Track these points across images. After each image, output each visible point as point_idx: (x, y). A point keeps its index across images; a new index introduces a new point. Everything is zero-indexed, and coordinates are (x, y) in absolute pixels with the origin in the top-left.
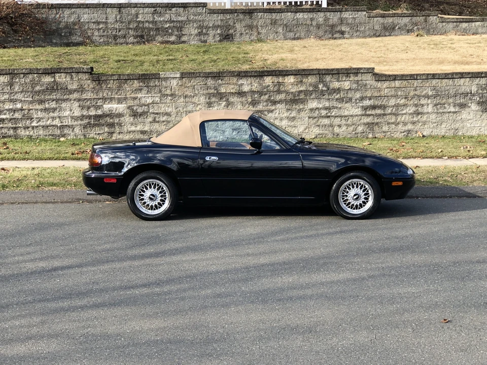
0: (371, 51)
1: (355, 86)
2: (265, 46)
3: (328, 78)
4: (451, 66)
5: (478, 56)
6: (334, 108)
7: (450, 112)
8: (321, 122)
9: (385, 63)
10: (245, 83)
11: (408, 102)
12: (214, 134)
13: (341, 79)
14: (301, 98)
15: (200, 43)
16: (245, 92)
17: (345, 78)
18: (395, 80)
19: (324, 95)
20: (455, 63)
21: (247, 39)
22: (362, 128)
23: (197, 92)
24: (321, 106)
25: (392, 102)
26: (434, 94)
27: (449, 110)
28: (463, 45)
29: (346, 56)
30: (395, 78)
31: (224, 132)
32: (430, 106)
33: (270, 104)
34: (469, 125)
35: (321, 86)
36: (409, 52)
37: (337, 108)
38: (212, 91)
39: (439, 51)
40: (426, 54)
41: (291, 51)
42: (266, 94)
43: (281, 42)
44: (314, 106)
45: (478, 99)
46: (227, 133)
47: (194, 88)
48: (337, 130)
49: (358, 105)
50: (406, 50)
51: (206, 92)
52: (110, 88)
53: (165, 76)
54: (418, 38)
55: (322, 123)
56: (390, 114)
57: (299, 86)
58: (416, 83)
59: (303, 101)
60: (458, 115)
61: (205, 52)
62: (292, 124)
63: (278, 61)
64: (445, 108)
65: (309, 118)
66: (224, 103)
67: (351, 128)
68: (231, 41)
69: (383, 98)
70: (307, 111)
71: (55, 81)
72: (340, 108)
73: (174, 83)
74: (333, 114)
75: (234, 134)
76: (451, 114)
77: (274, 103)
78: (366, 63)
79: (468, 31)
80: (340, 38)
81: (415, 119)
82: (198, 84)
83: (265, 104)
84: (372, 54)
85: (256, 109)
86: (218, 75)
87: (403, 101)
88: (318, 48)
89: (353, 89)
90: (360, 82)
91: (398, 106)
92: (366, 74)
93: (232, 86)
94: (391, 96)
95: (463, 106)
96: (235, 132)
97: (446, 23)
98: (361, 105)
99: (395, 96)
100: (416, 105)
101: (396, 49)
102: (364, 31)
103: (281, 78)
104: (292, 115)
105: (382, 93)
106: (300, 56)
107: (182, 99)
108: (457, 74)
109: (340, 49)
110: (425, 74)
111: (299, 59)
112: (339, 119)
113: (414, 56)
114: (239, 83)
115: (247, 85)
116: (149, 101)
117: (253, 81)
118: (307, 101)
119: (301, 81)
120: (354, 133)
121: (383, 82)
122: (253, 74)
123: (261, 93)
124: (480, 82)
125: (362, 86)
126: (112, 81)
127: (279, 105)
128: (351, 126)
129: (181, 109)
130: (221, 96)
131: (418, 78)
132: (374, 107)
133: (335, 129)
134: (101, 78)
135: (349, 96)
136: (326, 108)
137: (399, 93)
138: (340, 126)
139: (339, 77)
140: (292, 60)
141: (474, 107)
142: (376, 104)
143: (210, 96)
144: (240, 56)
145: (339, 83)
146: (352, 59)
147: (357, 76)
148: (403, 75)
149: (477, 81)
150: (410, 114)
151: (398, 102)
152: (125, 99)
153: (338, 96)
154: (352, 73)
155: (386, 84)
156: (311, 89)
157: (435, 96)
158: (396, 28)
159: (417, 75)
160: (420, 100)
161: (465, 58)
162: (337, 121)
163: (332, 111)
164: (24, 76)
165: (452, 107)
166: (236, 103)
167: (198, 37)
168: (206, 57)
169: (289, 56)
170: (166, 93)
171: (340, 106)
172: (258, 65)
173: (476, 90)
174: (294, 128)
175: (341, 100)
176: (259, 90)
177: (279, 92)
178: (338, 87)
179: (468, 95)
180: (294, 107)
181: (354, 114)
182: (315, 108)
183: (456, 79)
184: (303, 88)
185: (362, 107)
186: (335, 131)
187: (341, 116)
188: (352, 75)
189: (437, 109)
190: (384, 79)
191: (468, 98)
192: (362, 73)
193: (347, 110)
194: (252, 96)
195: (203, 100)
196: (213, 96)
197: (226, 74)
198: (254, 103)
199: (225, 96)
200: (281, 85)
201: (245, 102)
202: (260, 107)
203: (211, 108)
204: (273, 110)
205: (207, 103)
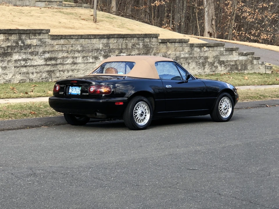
1: (39, 43)
3: (23, 37)
7: (90, 63)
11: (69, 55)
13: (31, 37)
14: (8, 51)
17: (33, 37)
18: (61, 39)
19: (22, 50)
22: (45, 75)
24: (20, 58)
25: (60, 55)
26: (82, 49)
27: (90, 61)
30: (61, 37)
32: (81, 58)
35: (20, 42)
37: (30, 59)
44: (16, 58)
45: (103, 53)
48: (31, 76)
49: (42, 57)
55: (22, 71)
56: (60, 64)
57: (7, 42)
58: (72, 41)
59: (10, 54)
60: (94, 64)
62: (5, 72)
64: (88, 59)
65: (15, 67)
67: (39, 75)
70: (13, 62)
72: (32, 59)
74: (28, 64)
76: (91, 64)
81: (73, 68)
87: (65, 55)
89: (38, 45)
90: (42, 40)
91: (63, 58)
92: (45, 34)
94: (59, 51)
95: (96, 58)
98: (43, 57)
99: (62, 51)
100: (73, 58)
104: (4, 65)
105: (54, 48)
108: (93, 35)
118: (13, 54)
119: (8, 39)
120: (41, 78)
121: (55, 40)
124: (104, 41)
125: (43, 43)
128: (39, 73)
131: (73, 38)
132: (51, 59)
133: (30, 75)
135: (36, 51)
136: (24, 60)
137: (64, 49)
138: (33, 73)
139: (30, 36)
142: (52, 56)
145: (31, 41)
147: (40, 35)
148: (65, 36)
149: (102, 41)
150: (71, 64)
151: (63, 55)
153: (30, 51)
155: (56, 42)
156: (14, 45)
157: (83, 51)
159: (73, 35)
160: (75, 54)
162: (31, 69)
163: (27, 61)
165: (91, 59)
173: (102, 47)
174: (6, 76)
175: (32, 53)
178: (30, 44)
179: (98, 50)
180: (5, 58)
181: (40, 64)
182: (18, 60)
183: (92, 39)
184: (9, 44)
185: (45, 58)
186: (30, 77)
187: (33, 66)
188: (37, 34)
189: (84, 61)
190: (56, 38)
191: (99, 52)
192: (43, 33)
193: (36, 61)
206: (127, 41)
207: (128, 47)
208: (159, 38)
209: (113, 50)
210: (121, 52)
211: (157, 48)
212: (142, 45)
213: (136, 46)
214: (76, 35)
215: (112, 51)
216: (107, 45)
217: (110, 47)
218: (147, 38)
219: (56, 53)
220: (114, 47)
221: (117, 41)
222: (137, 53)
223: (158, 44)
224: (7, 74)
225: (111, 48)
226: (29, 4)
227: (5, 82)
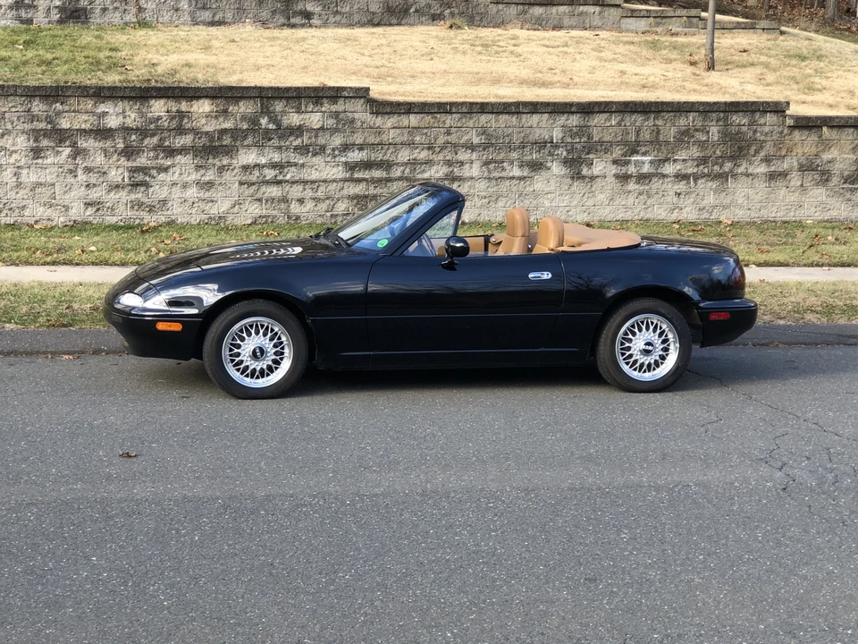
0: (363, 54)
1: (331, 122)
2: (152, 37)
3: (279, 106)
4: (514, 89)
5: (564, 71)
6: (290, 164)
7: (513, 178)
8: (264, 193)
9: (390, 79)
10: (111, 111)
11: (434, 156)
12: (46, 214)
13: (303, 108)
14: (224, 144)
15: (17, 25)
16: (111, 129)
17: (312, 106)
18: (408, 112)
19: (270, 140)
20: (523, 82)
21: (116, 20)
22: (344, 206)
23: (9, 126)
24: (263, 161)
25: (404, 155)
26: (483, 141)
27: (511, 174)
28: (535, 49)
29: (315, 62)
30: (408, 108)
31: (67, 208)
32: (476, 165)
33: (162, 155)
34: (547, 204)
35: (264, 121)
36: (435, 58)
37: (296, 165)
38: (42, 125)
39: (492, 59)
40: (469, 63)
41: (206, 48)
42: (153, 135)
43: (186, 28)
44: (250, 161)
45: (565, 153)
46: (74, 211)
48: (295, 208)
49: (337, 159)
50: (430, 55)
51: (27, 126)
54: (452, 33)
55: (266, 195)
56: (400, 179)
57: (221, 119)
58: (449, 120)
59: (230, 151)
60: (528, 183)
61: (27, 43)
62: (207, 195)
63: (179, 68)
64: (503, 169)
65: (241, 183)
66: (68, 151)
67: (323, 206)
68: (83, 23)
69: (387, 147)
70: (236, 171)
72: (303, 165)
74: (288, 177)
75: (88, 213)
76: (515, 182)
77: (171, 152)
78: (354, 77)
79: (544, 22)
80: (303, 26)
82: (13, 110)
83: (152, 154)
84: (366, 60)
85: (134, 164)
86: (54, 94)
87: (423, 155)
88: (258, 44)
89: (327, 129)
90: (341, 116)
91: (414, 164)
92: (353, 100)
93: (85, 117)
94: (401, 144)
95: (536, 166)
96: (90, 209)
97: (504, 5)
98: (343, 159)
99: (409, 145)
101: (411, 52)
102: (350, 15)
103: (184, 103)
104: (207, 178)
105: (385, 138)
106: (223, 59)
108: (525, 104)
109: (302, 48)
110: (465, 103)
111: (221, 66)
112: (300, 188)
113: (444, 67)
114: (99, 111)
115: (115, 115)
117: (128, 108)
118: (238, 151)
119: (225, 111)
120: (328, 214)
121: (386, 117)
122: (127, 94)
123: (143, 133)
124: (569, 122)
125: (344, 123)
127: (179, 157)
128: (324, 201)
130: (61, 136)
131: (454, 110)
132: (368, 165)
133: (292, 206)
135: (319, 142)
136: (274, 166)
137: (418, 138)
138: (301, 201)
139: (301, 104)
140: (208, 66)
141: (557, 168)
142: (373, 159)
143: (37, 135)
144: (102, 55)
145: (302, 117)
146: (326, 69)
147: (335, 103)
148: (424, 104)
149: (562, 119)
151: (414, 156)
153: (298, 142)
154: (327, 97)
155: (391, 120)
156: (245, 127)
157: (485, 147)
158: (411, 11)
159: (452, 104)
160: (456, 154)
161: (539, 75)
162: (296, 191)
163: (286, 170)
165: (516, 169)
166: (92, 152)
167: (14, 12)
168: (30, 54)
169: (200, 58)
171: (301, 162)
172: (137, 75)
173: (560, 136)
174: (210, 204)
175: (302, 150)
176: (139, 125)
177: (180, 131)
178: (298, 124)
179: (545, 146)
180: (210, 161)
181: (330, 177)
182: (252, 165)
183: (525, 115)
184: (228, 125)
185: (346, 163)
186: (292, 211)
187: (303, 182)
188: (325, 101)
189: (489, 172)
190: (388, 111)
191: (547, 152)
192: (346, 97)
193: (316, 169)
194: (125, 138)
195: (22, 142)
196: (45, 135)
197: (72, 90)
198: (129, 152)
199: (69, 137)
200: (184, 116)
201: (112, 150)
202: (142, 161)
203: (40, 161)
204: (168, 167)
205: (32, 150)
206: (660, 122)
207: (661, 138)
208: (788, 112)
209: (601, 146)
210: (634, 152)
211: (778, 145)
212: (716, 134)
213: (693, 136)
214: (463, 104)
215: (599, 147)
216: (582, 130)
217: (591, 137)
218: (741, 114)
219: (388, 149)
220: (607, 138)
221: (622, 120)
222: (697, 154)
223: (785, 131)
225: (596, 138)
226: (600, 24)
227: (206, 221)
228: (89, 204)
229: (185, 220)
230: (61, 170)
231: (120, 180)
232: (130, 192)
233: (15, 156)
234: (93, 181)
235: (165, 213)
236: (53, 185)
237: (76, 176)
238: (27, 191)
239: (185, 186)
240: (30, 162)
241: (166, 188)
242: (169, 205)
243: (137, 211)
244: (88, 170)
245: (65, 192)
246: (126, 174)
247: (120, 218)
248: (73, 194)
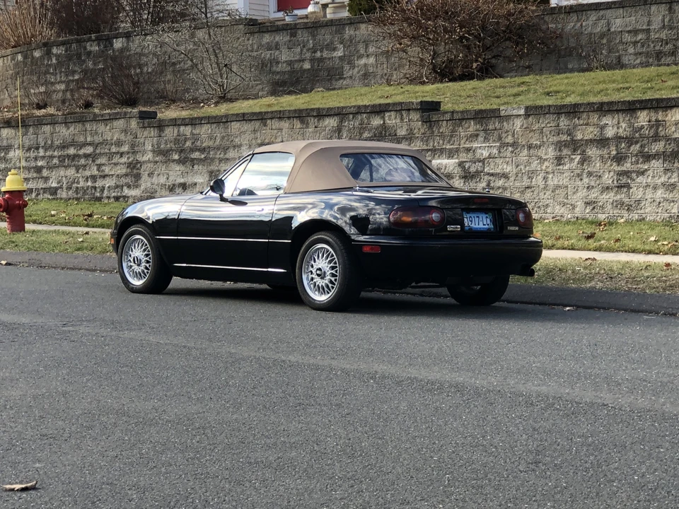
10: (610, 123)
12: (561, 211)
16: (608, 139)
23: (544, 139)
31: (574, 207)
33: (641, 160)
38: (564, 137)
42: (637, 143)
46: (578, 209)
47: (542, 133)
51: (556, 139)
52: (442, 133)
53: (506, 114)
62: (671, 195)
66: (578, 158)
71: (384, 123)
73: (518, 123)
75: (587, 211)
77: (648, 158)
82: (548, 125)
83: (634, 159)
85: (622, 169)
86: (573, 110)
93: (591, 129)
96: (588, 207)
103: (661, 113)
104: (672, 181)
107: (525, 152)
114: (602, 123)
115: (613, 126)
116: (485, 153)
122: (620, 108)
123: (630, 141)
126: (445, 122)
127: (654, 161)
129: (522, 167)
130: (575, 145)
134: (432, 118)
143: (560, 146)
152: (457, 150)
164: (353, 118)
166: (593, 159)
170: (507, 141)
174: (672, 204)
176: (628, 134)
177: (656, 138)
180: (676, 165)
194: (617, 146)
195: (551, 153)
196: (565, 146)
197: (583, 107)
198: (619, 159)
199: (580, 146)
200: (660, 125)
201: (607, 156)
202: (627, 166)
203: (561, 167)
204: (646, 170)
205: (556, 158)
224: (673, 201)
227: (668, 219)
228: (587, 203)
229: (652, 218)
230: (572, 174)
231: (610, 182)
232: (616, 193)
233: (546, 164)
234: (592, 183)
235: (639, 212)
236: (567, 187)
237: (581, 180)
238: (550, 192)
239: (655, 188)
240: (555, 168)
241: (641, 189)
242: (642, 204)
243: (620, 209)
244: (590, 174)
245: (574, 193)
246: (615, 177)
247: (607, 215)
248: (579, 194)
